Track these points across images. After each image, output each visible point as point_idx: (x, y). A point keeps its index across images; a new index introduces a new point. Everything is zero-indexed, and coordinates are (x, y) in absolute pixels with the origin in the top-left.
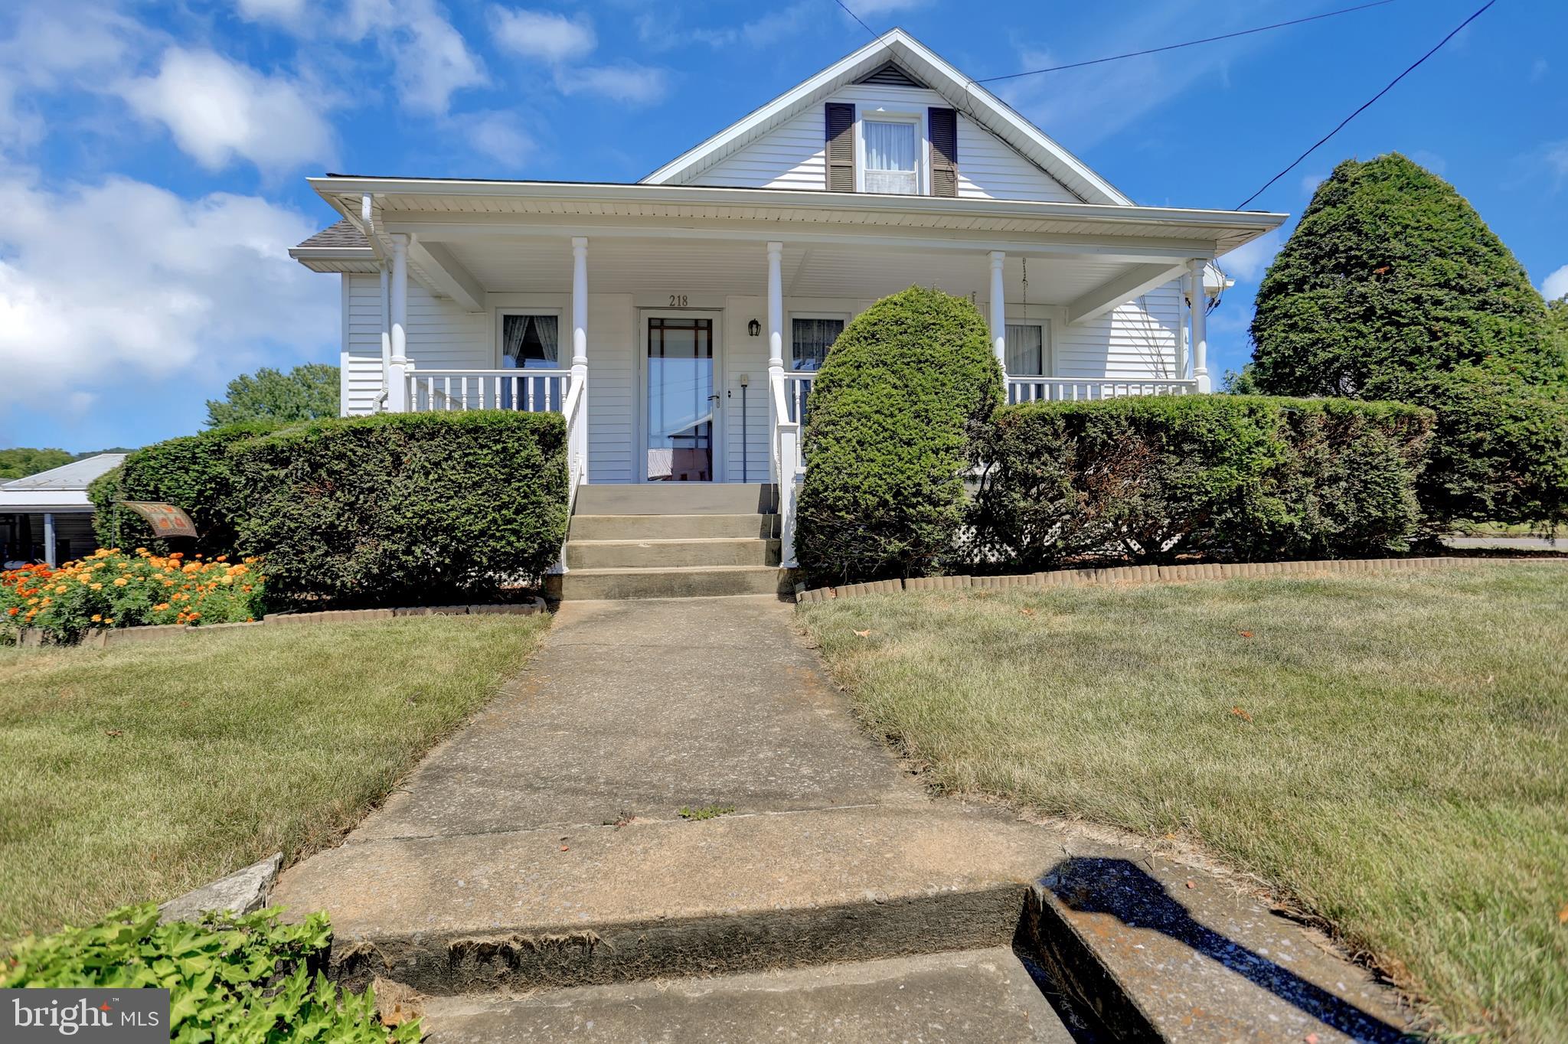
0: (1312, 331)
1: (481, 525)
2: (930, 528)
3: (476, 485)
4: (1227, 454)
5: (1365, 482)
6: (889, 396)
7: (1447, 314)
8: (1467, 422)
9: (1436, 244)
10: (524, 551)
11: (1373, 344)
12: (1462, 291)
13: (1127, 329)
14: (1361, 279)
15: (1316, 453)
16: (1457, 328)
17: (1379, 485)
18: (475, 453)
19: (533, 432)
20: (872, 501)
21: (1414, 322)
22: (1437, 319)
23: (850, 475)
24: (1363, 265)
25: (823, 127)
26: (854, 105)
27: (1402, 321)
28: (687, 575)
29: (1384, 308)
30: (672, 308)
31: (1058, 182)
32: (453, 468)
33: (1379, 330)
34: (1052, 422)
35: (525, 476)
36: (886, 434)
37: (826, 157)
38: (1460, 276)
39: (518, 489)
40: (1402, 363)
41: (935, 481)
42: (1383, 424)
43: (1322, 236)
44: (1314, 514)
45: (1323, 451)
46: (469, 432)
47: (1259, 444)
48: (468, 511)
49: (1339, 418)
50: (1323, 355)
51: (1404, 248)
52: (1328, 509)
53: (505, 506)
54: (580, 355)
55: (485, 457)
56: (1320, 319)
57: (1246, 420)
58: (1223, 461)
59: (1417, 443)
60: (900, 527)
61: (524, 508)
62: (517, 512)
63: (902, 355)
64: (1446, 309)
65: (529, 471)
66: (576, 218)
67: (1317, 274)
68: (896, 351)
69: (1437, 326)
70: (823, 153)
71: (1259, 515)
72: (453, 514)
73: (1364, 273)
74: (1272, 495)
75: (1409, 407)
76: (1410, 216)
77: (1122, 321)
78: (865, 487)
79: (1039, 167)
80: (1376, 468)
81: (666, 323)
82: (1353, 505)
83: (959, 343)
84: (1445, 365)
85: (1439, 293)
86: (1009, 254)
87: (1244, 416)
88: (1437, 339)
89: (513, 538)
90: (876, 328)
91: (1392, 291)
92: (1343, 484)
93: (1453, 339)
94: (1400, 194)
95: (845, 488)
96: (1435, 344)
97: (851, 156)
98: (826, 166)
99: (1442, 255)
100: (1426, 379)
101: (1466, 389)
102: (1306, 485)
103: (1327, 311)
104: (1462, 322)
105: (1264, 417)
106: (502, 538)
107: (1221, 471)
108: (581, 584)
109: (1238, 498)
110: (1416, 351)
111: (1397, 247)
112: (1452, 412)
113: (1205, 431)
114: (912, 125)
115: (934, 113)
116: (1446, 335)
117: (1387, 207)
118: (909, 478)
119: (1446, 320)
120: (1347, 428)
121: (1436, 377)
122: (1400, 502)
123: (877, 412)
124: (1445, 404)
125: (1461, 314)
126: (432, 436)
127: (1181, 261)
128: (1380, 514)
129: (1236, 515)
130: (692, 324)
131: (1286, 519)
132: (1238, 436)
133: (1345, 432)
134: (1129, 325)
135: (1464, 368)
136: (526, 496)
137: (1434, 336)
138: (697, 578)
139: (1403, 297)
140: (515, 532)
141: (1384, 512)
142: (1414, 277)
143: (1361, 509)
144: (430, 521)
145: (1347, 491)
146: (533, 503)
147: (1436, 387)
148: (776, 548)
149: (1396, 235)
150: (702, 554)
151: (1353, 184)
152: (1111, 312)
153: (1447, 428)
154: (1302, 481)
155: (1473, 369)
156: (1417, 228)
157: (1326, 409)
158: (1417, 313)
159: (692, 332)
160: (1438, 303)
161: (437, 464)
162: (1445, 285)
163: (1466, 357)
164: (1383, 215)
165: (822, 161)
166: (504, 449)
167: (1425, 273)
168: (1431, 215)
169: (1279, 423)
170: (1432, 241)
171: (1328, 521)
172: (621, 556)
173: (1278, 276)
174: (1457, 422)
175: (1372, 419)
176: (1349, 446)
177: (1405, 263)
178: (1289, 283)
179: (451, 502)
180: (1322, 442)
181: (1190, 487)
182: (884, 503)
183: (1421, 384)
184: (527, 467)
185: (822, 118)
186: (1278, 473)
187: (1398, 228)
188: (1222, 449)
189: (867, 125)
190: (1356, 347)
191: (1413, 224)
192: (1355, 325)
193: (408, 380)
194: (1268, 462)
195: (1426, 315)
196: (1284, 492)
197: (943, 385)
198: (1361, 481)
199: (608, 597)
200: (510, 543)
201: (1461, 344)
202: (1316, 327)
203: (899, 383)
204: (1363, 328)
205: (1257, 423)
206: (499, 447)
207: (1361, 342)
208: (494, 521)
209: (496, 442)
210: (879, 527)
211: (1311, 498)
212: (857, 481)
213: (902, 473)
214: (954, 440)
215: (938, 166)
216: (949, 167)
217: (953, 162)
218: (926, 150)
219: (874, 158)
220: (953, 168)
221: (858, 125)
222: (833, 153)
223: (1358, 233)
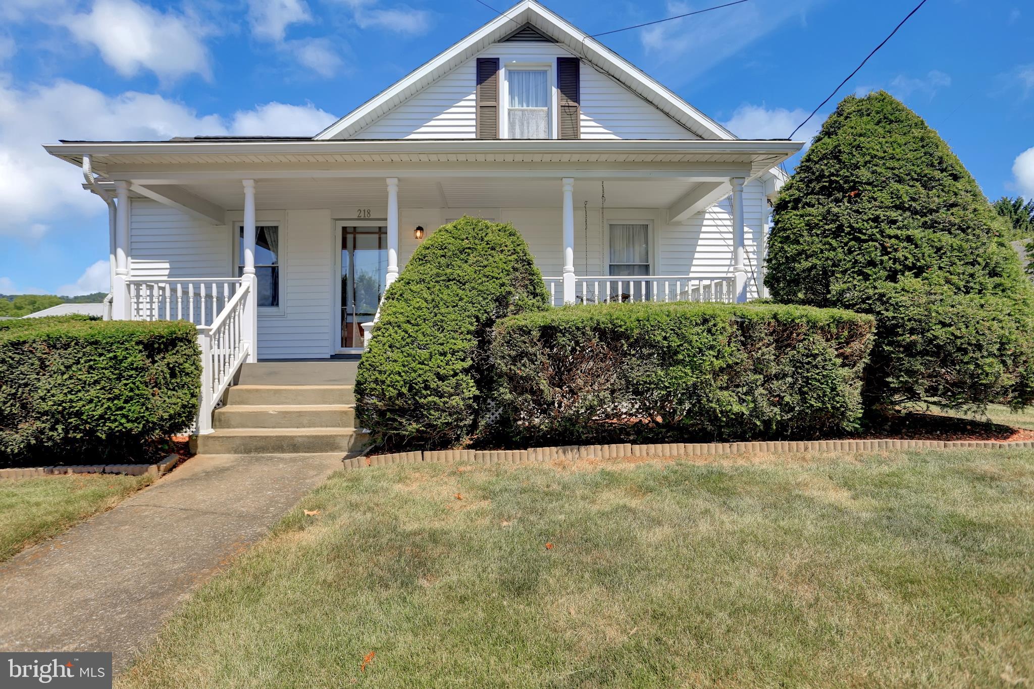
0: (798, 243)
1: (100, 411)
2: (437, 414)
3: (96, 382)
4: (680, 357)
5: (807, 378)
6: (419, 308)
7: (899, 232)
8: (902, 326)
9: (896, 172)
10: (131, 429)
11: (841, 256)
12: (915, 212)
14: (837, 201)
15: (763, 354)
16: (905, 244)
17: (819, 381)
18: (95, 360)
19: (138, 343)
20: (393, 392)
21: (872, 238)
22: (890, 237)
23: (380, 372)
24: (841, 189)
25: (474, 77)
26: (498, 59)
27: (863, 237)
29: (851, 226)
30: (359, 219)
32: (80, 370)
33: (846, 244)
34: (529, 333)
35: (131, 376)
36: (409, 340)
37: (476, 100)
38: (913, 199)
39: (126, 385)
40: (860, 273)
41: (442, 378)
42: (824, 331)
43: (816, 163)
44: (764, 404)
45: (769, 353)
46: (92, 344)
47: (712, 348)
48: (91, 401)
49: (785, 325)
50: (806, 264)
51: (869, 175)
52: (779, 402)
53: (117, 397)
54: (249, 266)
55: (102, 362)
56: (805, 233)
57: (698, 329)
58: (678, 362)
59: (856, 345)
60: (416, 412)
61: (131, 398)
62: (126, 402)
63: (438, 275)
64: (899, 228)
65: (133, 372)
67: (807, 194)
68: (435, 271)
69: (889, 243)
70: (473, 97)
71: (713, 405)
72: (81, 403)
73: (839, 195)
74: (727, 388)
75: (847, 314)
76: (878, 147)
78: (388, 382)
79: (646, 100)
80: (816, 367)
82: (798, 397)
83: (485, 263)
84: (892, 277)
85: (894, 214)
86: (576, 179)
87: (697, 324)
88: (888, 253)
89: (123, 421)
90: (427, 251)
91: (857, 211)
92: (790, 380)
93: (899, 255)
94: (876, 127)
95: (376, 381)
96: (886, 258)
97: (496, 98)
98: (476, 107)
99: (900, 181)
100: (875, 288)
101: (904, 299)
102: (757, 380)
103: (810, 227)
104: (909, 239)
105: (715, 325)
106: (115, 420)
107: (676, 370)
108: (217, 442)
109: (692, 392)
110: (872, 263)
111: (864, 174)
112: (894, 318)
113: (659, 338)
115: (561, 62)
116: (896, 250)
117: (862, 139)
118: (420, 376)
119: (896, 237)
120: (792, 333)
121: (885, 287)
122: (838, 395)
123: (409, 322)
124: (887, 310)
125: (909, 233)
126: (66, 346)
127: (726, 179)
128: (820, 405)
129: (694, 405)
130: (377, 230)
131: (736, 408)
132: (690, 343)
133: (789, 337)
135: (908, 280)
136: (132, 390)
137: (885, 251)
138: (300, 440)
139: (865, 217)
140: (125, 416)
141: (823, 403)
142: (875, 200)
143: (804, 400)
144: (65, 409)
145: (792, 386)
146: (138, 395)
147: (882, 295)
149: (866, 163)
151: (846, 118)
153: (886, 331)
154: (752, 377)
155: (914, 280)
156: (883, 158)
157: (775, 316)
158: (875, 231)
159: (377, 236)
160: (894, 222)
161: (68, 367)
162: (900, 207)
163: (910, 269)
164: (859, 146)
165: (474, 103)
166: (115, 357)
167: (883, 196)
168: (895, 145)
169: (729, 330)
170: (893, 169)
171: (777, 410)
172: (258, 420)
173: (783, 195)
174: (897, 326)
175: (813, 325)
176: (794, 348)
177: (869, 188)
178: (789, 202)
179: (80, 395)
180: (768, 345)
181: (650, 383)
182: (400, 395)
183: (871, 292)
184: (132, 369)
185: (474, 70)
186: (731, 370)
187: (868, 158)
188: (676, 353)
189: (511, 74)
190: (827, 259)
191: (880, 154)
192: (829, 239)
193: (128, 286)
194: (718, 363)
195: (882, 232)
196: (737, 386)
197: (461, 299)
198: (803, 377)
200: (121, 424)
201: (906, 258)
202: (801, 240)
203: (430, 298)
204: (834, 243)
205: (709, 331)
206: (111, 355)
207: (832, 254)
208: (109, 408)
209: (109, 351)
210: (402, 412)
211: (761, 390)
212: (383, 377)
213: (415, 371)
214: (460, 345)
215: (564, 103)
216: (571, 103)
217: (576, 99)
218: (555, 91)
219: (516, 98)
220: (575, 104)
221: (502, 73)
222: (481, 97)
223: (840, 161)
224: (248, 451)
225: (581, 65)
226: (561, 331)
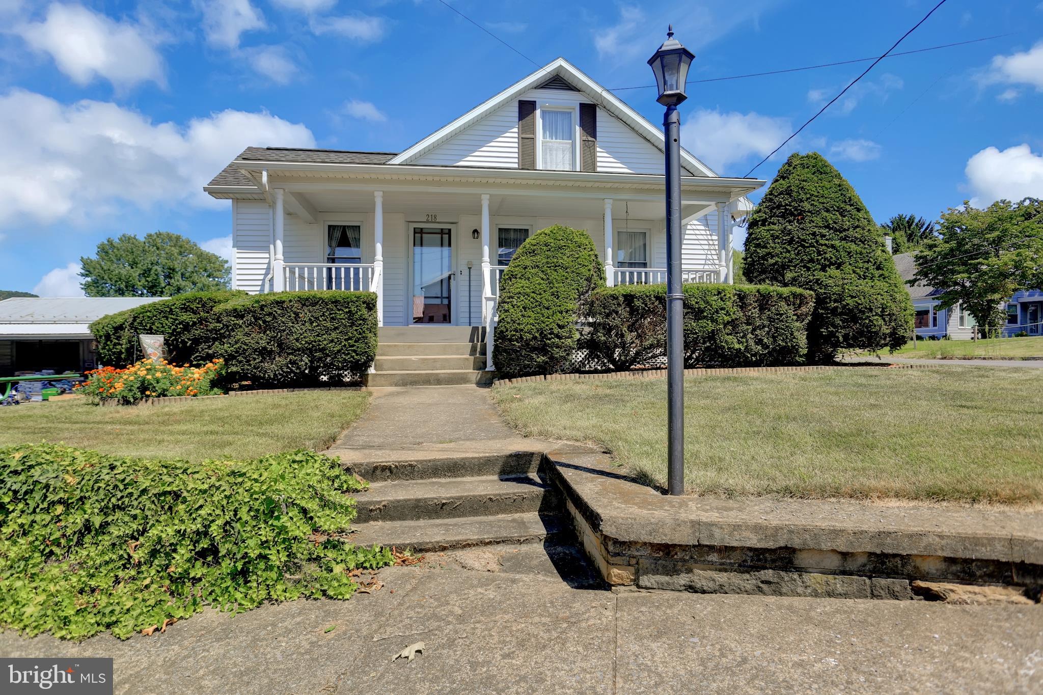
0: (766, 247)
1: (339, 347)
2: (557, 350)
3: (336, 328)
4: (705, 314)
5: (777, 328)
6: (540, 284)
7: (827, 242)
8: (830, 298)
9: (825, 205)
10: (359, 360)
11: (793, 256)
12: (836, 230)
13: (696, 235)
14: (790, 222)
15: (752, 313)
16: (830, 249)
17: (783, 329)
18: (336, 313)
19: (364, 303)
20: (529, 336)
21: (812, 246)
22: (822, 245)
23: (519, 324)
24: (792, 214)
25: (517, 114)
26: (535, 102)
27: (806, 245)
28: (437, 374)
29: (799, 238)
30: (427, 222)
31: (657, 147)
32: (325, 320)
33: (796, 249)
34: (617, 298)
35: (360, 324)
36: (537, 304)
37: (518, 133)
38: (835, 223)
39: (356, 330)
40: (805, 266)
41: (561, 327)
42: (786, 299)
43: (776, 196)
44: (752, 343)
45: (756, 312)
46: (333, 302)
47: (723, 309)
48: (332, 341)
49: (764, 296)
50: (771, 261)
51: (810, 207)
52: (759, 342)
53: (350, 338)
54: (379, 256)
55: (341, 315)
56: (771, 241)
57: (715, 298)
58: (705, 317)
59: (804, 309)
60: (543, 350)
61: (359, 339)
62: (356, 341)
63: (547, 263)
64: (827, 240)
65: (361, 322)
66: (377, 181)
67: (771, 217)
68: (545, 261)
69: (821, 248)
70: (516, 130)
71: (723, 344)
72: (325, 342)
73: (792, 218)
74: (731, 334)
75: (799, 290)
76: (814, 189)
77: (693, 230)
78: (526, 330)
79: (645, 138)
80: (782, 321)
81: (424, 231)
82: (772, 340)
83: (577, 256)
84: (823, 269)
85: (824, 231)
86: (614, 200)
87: (715, 295)
88: (821, 255)
89: (354, 354)
90: (535, 247)
91: (802, 229)
92: (767, 329)
93: (828, 256)
94: (813, 176)
95: (516, 330)
96: (820, 257)
97: (533, 131)
98: (518, 138)
99: (828, 211)
100: (814, 275)
101: (830, 281)
102: (748, 329)
103: (774, 237)
104: (833, 246)
105: (725, 295)
106: (349, 354)
107: (703, 322)
108: (383, 379)
109: (712, 336)
110: (812, 261)
111: (807, 206)
112: (825, 293)
113: (694, 303)
114: (571, 113)
115: (583, 106)
116: (825, 253)
117: (804, 183)
118: (547, 325)
119: (825, 245)
120: (768, 301)
121: (820, 275)
122: (794, 338)
123: (533, 292)
124: (821, 289)
125: (833, 243)
126: (314, 304)
127: (713, 203)
128: (784, 344)
129: (712, 345)
130: (440, 231)
131: (737, 346)
132: (711, 306)
133: (767, 303)
134: (697, 232)
135: (832, 271)
136: (360, 334)
137: (819, 253)
138: (442, 376)
139: (808, 233)
140: (355, 351)
141: (786, 343)
142: (813, 222)
143: (775, 341)
144: (313, 346)
145: (768, 333)
146: (363, 337)
147: (818, 280)
148: (484, 360)
149: (808, 199)
150: (445, 364)
151: (794, 168)
152: (687, 224)
153: (821, 301)
154: (745, 327)
155: (835, 271)
156: (817, 196)
157: (758, 291)
158: (813, 241)
159: (440, 236)
160: (823, 236)
161: (317, 318)
162: (828, 227)
163: (833, 265)
164: (802, 188)
165: (516, 135)
166: (350, 312)
167: (817, 219)
168: (824, 189)
169: (733, 299)
170: (823, 203)
171: (759, 347)
172: (402, 364)
173: (755, 216)
174: (826, 298)
175: (780, 296)
176: (769, 310)
177: (809, 214)
178: (759, 221)
179: (324, 336)
180: (755, 308)
181: (687, 330)
182: (535, 338)
183: (811, 278)
184: (361, 320)
185: (517, 109)
186: (733, 323)
187: (808, 196)
188: (703, 312)
189: (544, 113)
190: (785, 258)
191: (816, 194)
192: (785, 246)
193: (284, 269)
194: (727, 318)
195: (817, 242)
196: (737, 333)
197: (567, 279)
198: (775, 327)
199: (396, 385)
200: (353, 357)
201: (831, 258)
202: (768, 246)
203: (545, 277)
204: (789, 248)
205: (721, 299)
206: (347, 310)
207: (788, 255)
208: (345, 345)
209: (346, 308)
210: (534, 349)
211: (750, 335)
212: (522, 327)
213: (544, 323)
214: (570, 306)
215: (584, 138)
216: (590, 139)
217: (594, 135)
218: (578, 128)
219: (548, 133)
220: (593, 139)
221: (538, 112)
222: (522, 130)
223: (791, 196)
224: (404, 384)
225: (598, 109)
226: (636, 298)
